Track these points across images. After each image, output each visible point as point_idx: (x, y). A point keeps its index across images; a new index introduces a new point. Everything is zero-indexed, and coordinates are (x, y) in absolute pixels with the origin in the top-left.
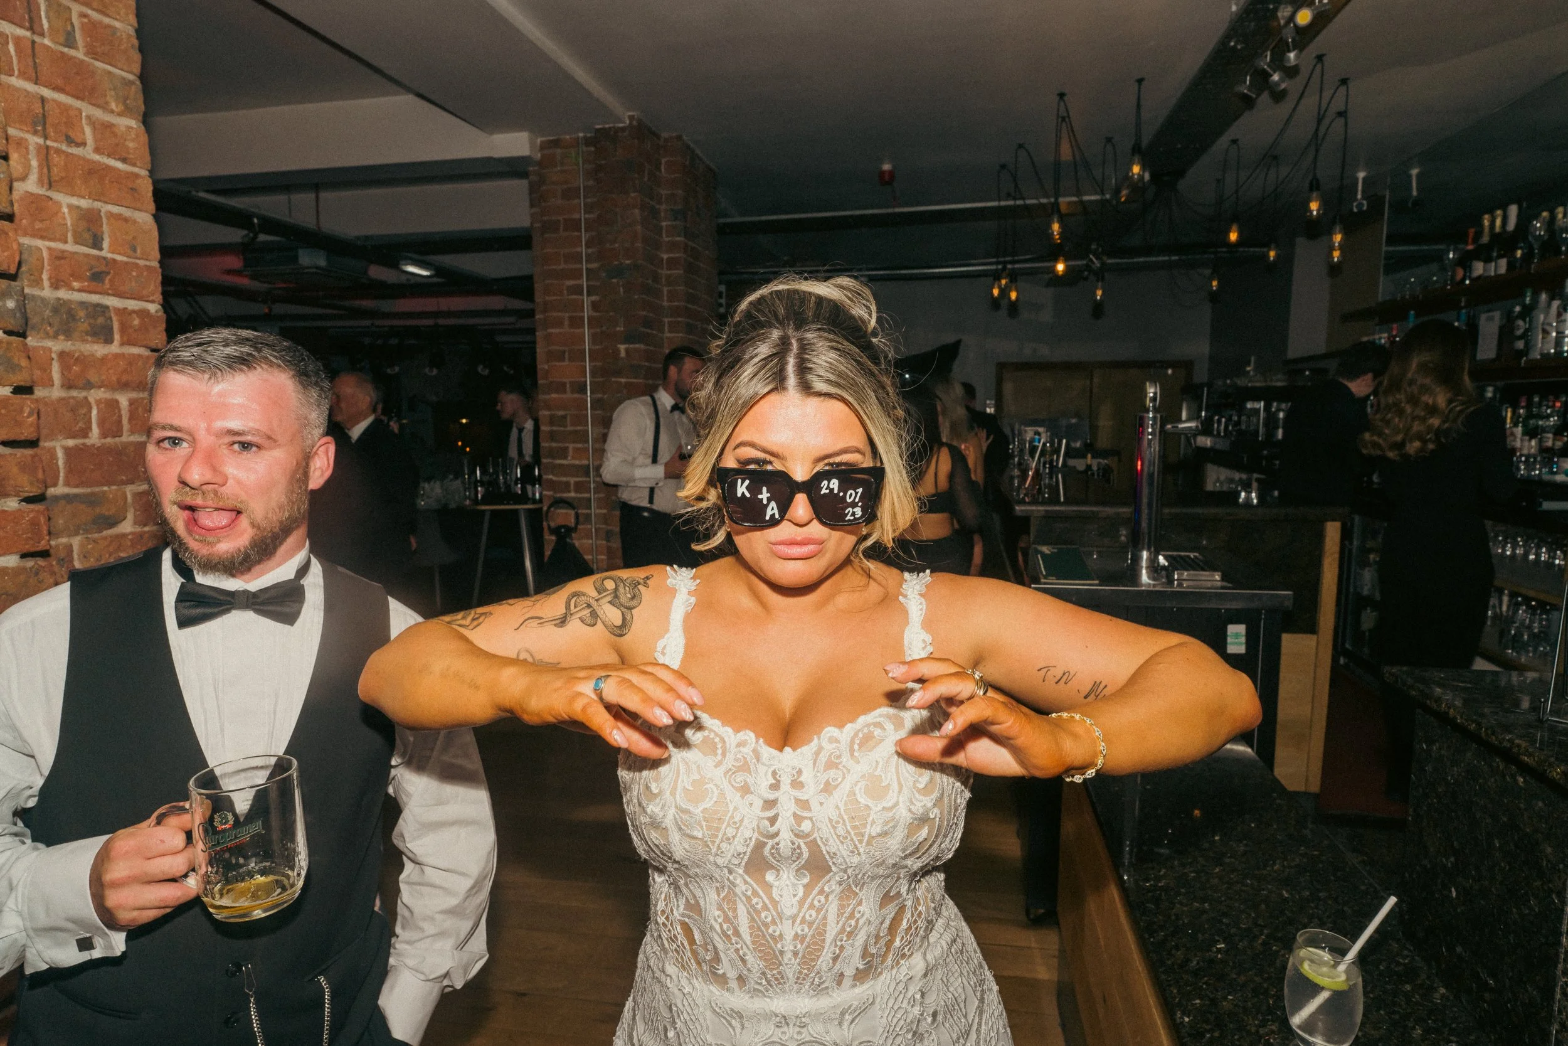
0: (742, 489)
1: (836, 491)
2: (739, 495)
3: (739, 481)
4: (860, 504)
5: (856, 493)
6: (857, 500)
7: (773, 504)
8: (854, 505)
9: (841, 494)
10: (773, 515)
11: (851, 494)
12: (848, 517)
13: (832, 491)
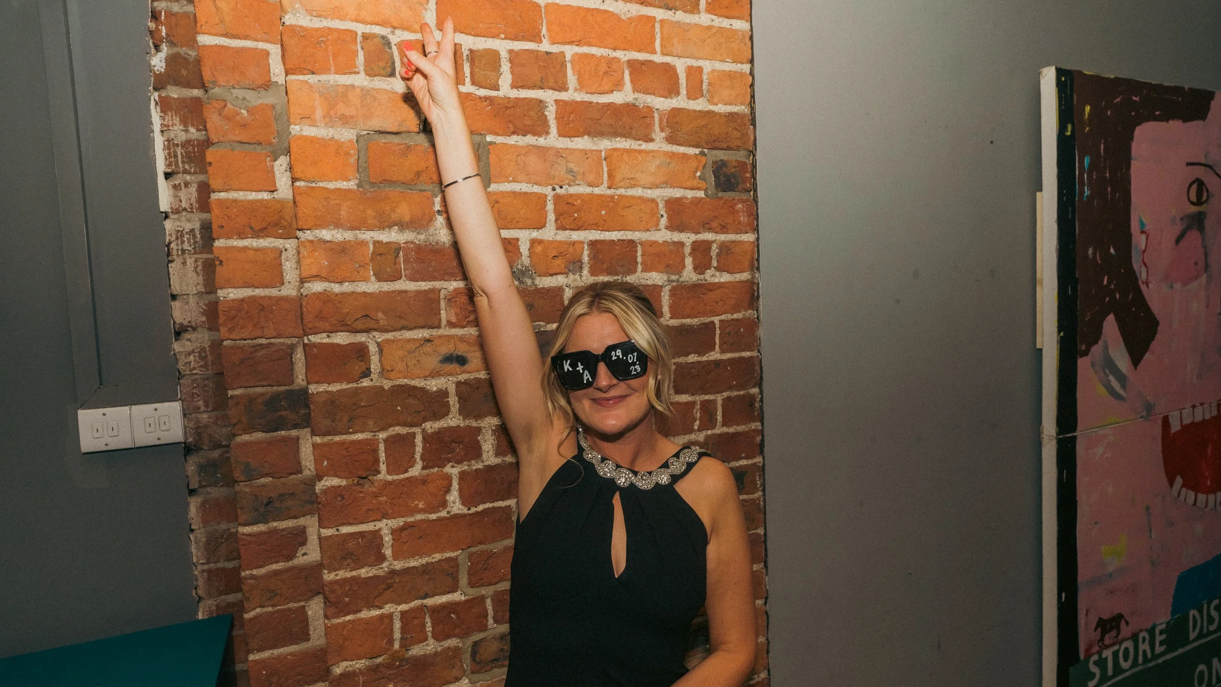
0: (567, 367)
1: (621, 357)
2: (566, 371)
3: (564, 362)
4: (638, 363)
5: (634, 356)
6: (635, 361)
7: (586, 372)
8: (634, 364)
9: (625, 358)
10: (588, 379)
11: (630, 357)
12: (633, 373)
13: (619, 356)
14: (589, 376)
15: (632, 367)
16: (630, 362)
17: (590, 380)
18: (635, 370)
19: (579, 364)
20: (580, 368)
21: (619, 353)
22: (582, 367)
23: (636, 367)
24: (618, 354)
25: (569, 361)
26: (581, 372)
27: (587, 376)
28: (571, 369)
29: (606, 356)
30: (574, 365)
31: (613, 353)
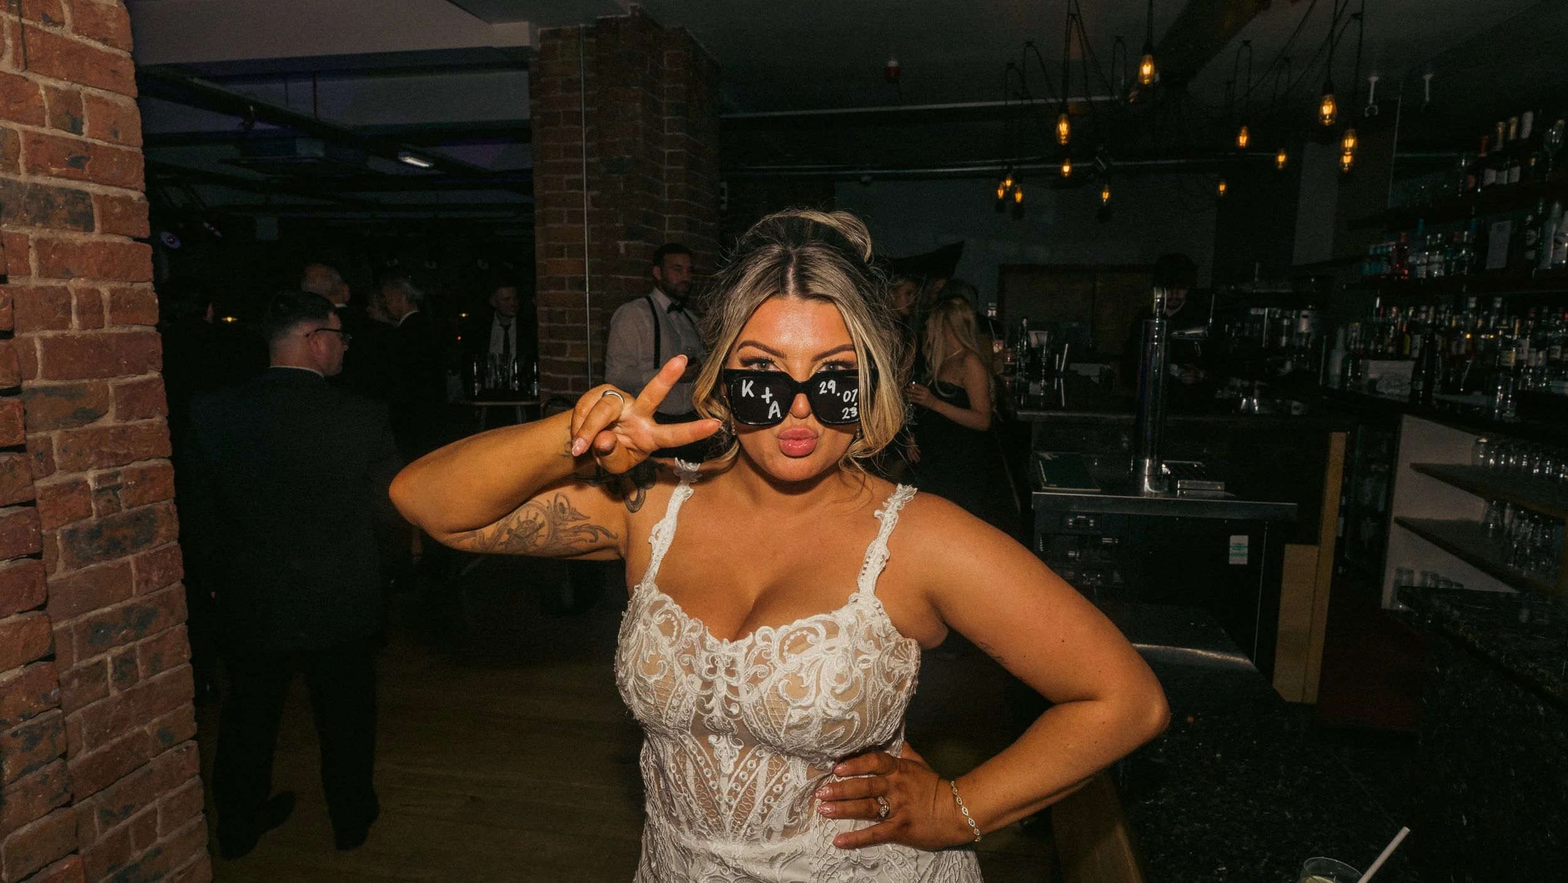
10: (775, 414)
11: (847, 395)
12: (845, 417)
13: (830, 391)
14: (778, 410)
15: (847, 409)
16: (845, 401)
17: (779, 415)
18: (850, 414)
19: (767, 389)
20: (767, 396)
21: (832, 385)
22: (771, 395)
23: (851, 409)
24: (829, 387)
25: (751, 383)
26: (768, 401)
27: (774, 409)
28: (752, 395)
29: (810, 387)
30: (758, 390)
31: (824, 383)
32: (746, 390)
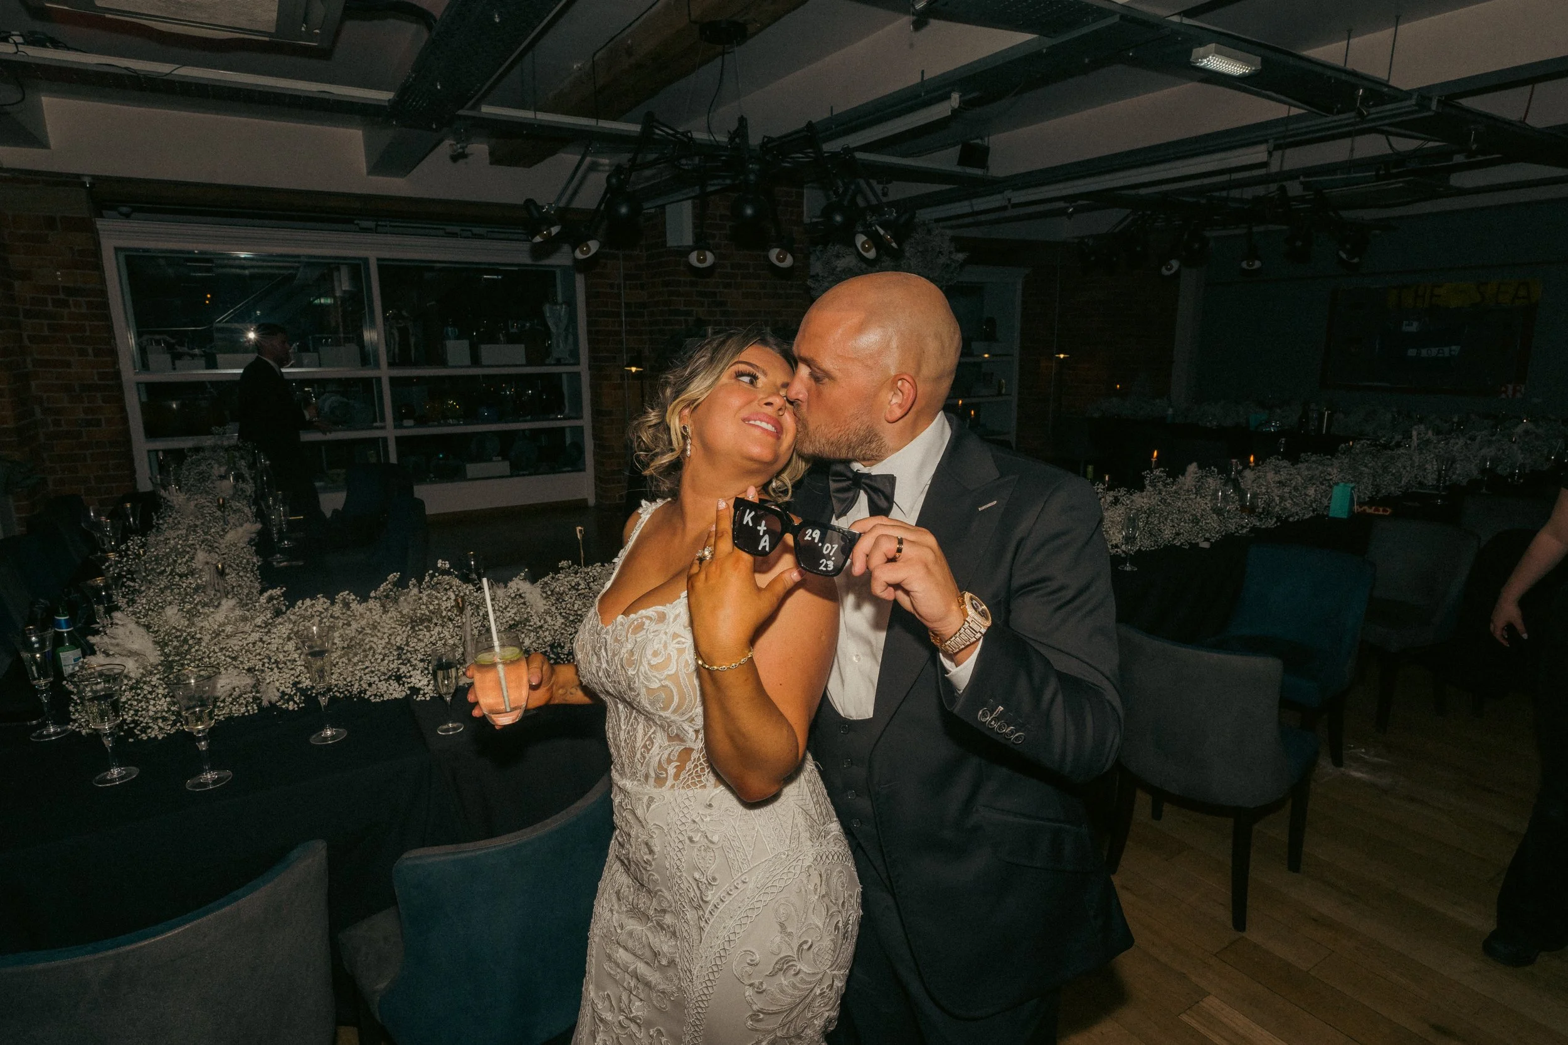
32: (748, 519)
